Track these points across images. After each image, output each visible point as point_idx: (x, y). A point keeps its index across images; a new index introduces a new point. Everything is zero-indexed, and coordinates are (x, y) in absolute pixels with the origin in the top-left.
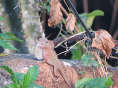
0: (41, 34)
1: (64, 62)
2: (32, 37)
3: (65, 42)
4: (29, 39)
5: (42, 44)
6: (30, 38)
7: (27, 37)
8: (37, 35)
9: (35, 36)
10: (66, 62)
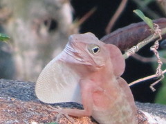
0: (57, 8)
1: (147, 114)
2: (25, 18)
3: (152, 44)
4: (16, 25)
5: (76, 54)
6: (19, 21)
7: (10, 16)
8: (43, 12)
9: (36, 15)
10: (153, 112)
